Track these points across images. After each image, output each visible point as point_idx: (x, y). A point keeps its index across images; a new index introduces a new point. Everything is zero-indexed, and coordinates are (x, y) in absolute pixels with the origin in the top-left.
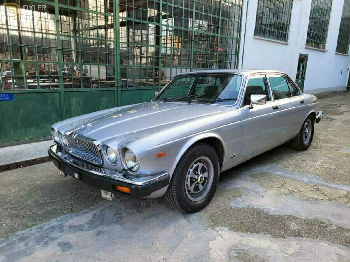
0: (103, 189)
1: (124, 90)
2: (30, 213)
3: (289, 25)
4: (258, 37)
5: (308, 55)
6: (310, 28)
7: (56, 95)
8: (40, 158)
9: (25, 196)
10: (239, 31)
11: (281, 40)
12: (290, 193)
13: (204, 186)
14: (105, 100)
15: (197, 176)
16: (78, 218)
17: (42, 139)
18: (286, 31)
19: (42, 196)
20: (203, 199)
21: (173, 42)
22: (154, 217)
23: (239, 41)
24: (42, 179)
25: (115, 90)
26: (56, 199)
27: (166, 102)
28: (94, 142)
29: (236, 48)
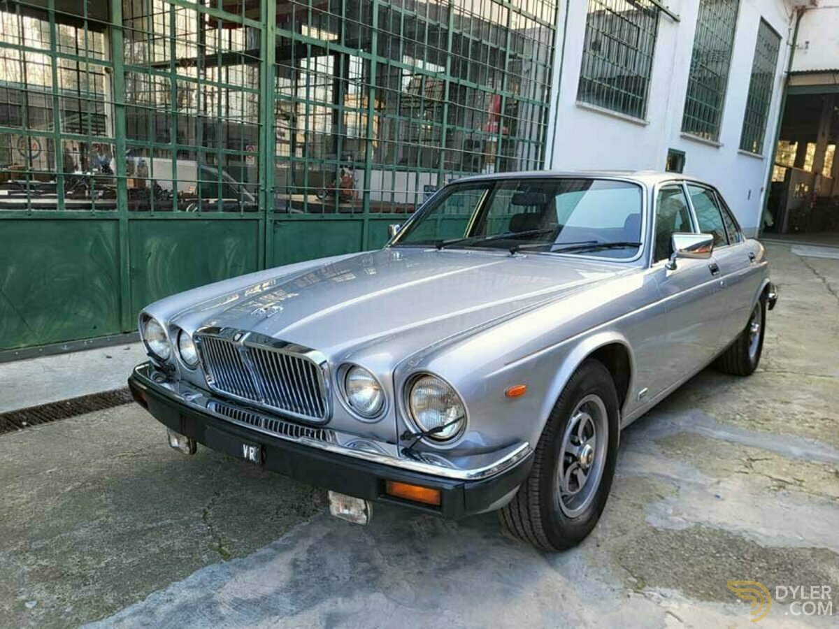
0: (337, 490)
1: (280, 221)
2: (98, 563)
3: (649, 80)
4: (586, 104)
5: (684, 153)
6: (690, 91)
7: (108, 228)
8: (71, 400)
9: (64, 512)
10: (547, 86)
11: (632, 115)
12: (780, 487)
13: (588, 475)
14: (232, 246)
15: (578, 448)
16: (250, 576)
17: (66, 348)
18: (642, 95)
19: (117, 509)
20: (586, 510)
22: (465, 565)
23: (547, 110)
24: (99, 461)
25: (258, 220)
26: (161, 519)
27: (440, 249)
28: (309, 355)
29: (539, 126)
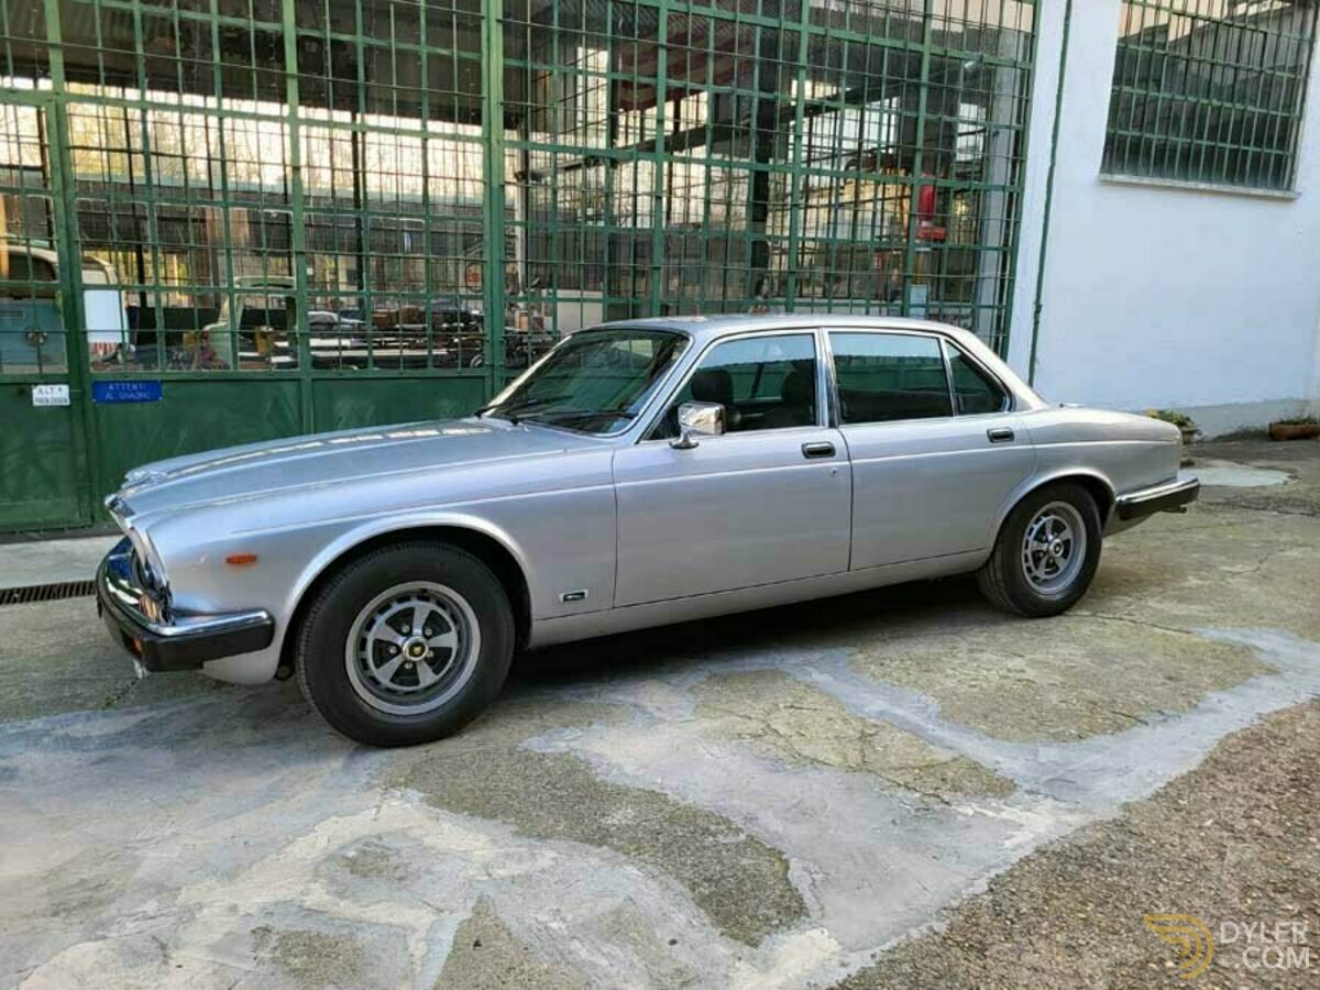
3: (1300, 119)
4: (1120, 178)
7: (288, 389)
11: (1254, 184)
13: (441, 675)
15: (403, 638)
21: (880, 196)
25: (483, 378)
